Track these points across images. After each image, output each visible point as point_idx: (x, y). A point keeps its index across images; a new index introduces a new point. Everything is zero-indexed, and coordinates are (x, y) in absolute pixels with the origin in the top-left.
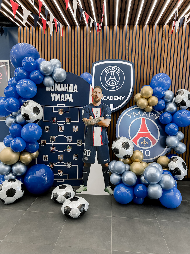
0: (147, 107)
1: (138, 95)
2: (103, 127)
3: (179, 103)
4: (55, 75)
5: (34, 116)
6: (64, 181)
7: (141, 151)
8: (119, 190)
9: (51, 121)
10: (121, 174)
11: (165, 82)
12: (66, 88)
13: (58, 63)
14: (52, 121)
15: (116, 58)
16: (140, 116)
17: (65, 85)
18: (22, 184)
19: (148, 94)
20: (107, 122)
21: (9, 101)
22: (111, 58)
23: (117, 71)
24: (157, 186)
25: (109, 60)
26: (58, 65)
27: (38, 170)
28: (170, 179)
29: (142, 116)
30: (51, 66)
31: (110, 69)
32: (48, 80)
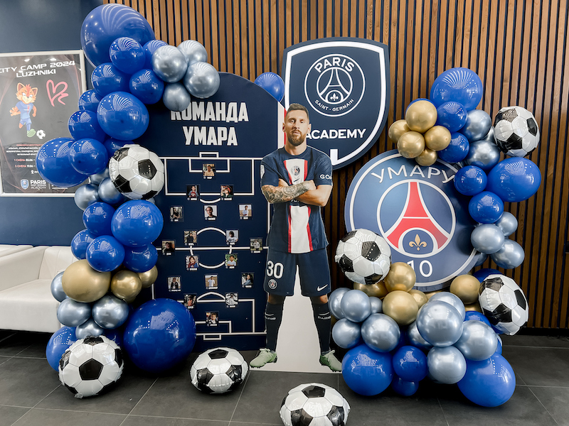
0: (422, 154)
1: (400, 126)
2: (313, 207)
3: (505, 140)
4: (191, 81)
5: (141, 184)
6: (220, 339)
7: (410, 265)
8: (356, 361)
9: (185, 194)
10: (360, 323)
11: (468, 90)
12: (220, 112)
13: (199, 51)
14: (188, 193)
15: (341, 35)
16: (406, 175)
17: (218, 104)
18: (119, 348)
19: (425, 122)
20: (323, 194)
21: (81, 147)
22: (329, 34)
23: (345, 65)
24: (451, 352)
25: (325, 39)
26: (199, 57)
27: (156, 314)
28: (486, 334)
29: (411, 175)
30: (182, 58)
31: (327, 63)
32: (175, 94)
